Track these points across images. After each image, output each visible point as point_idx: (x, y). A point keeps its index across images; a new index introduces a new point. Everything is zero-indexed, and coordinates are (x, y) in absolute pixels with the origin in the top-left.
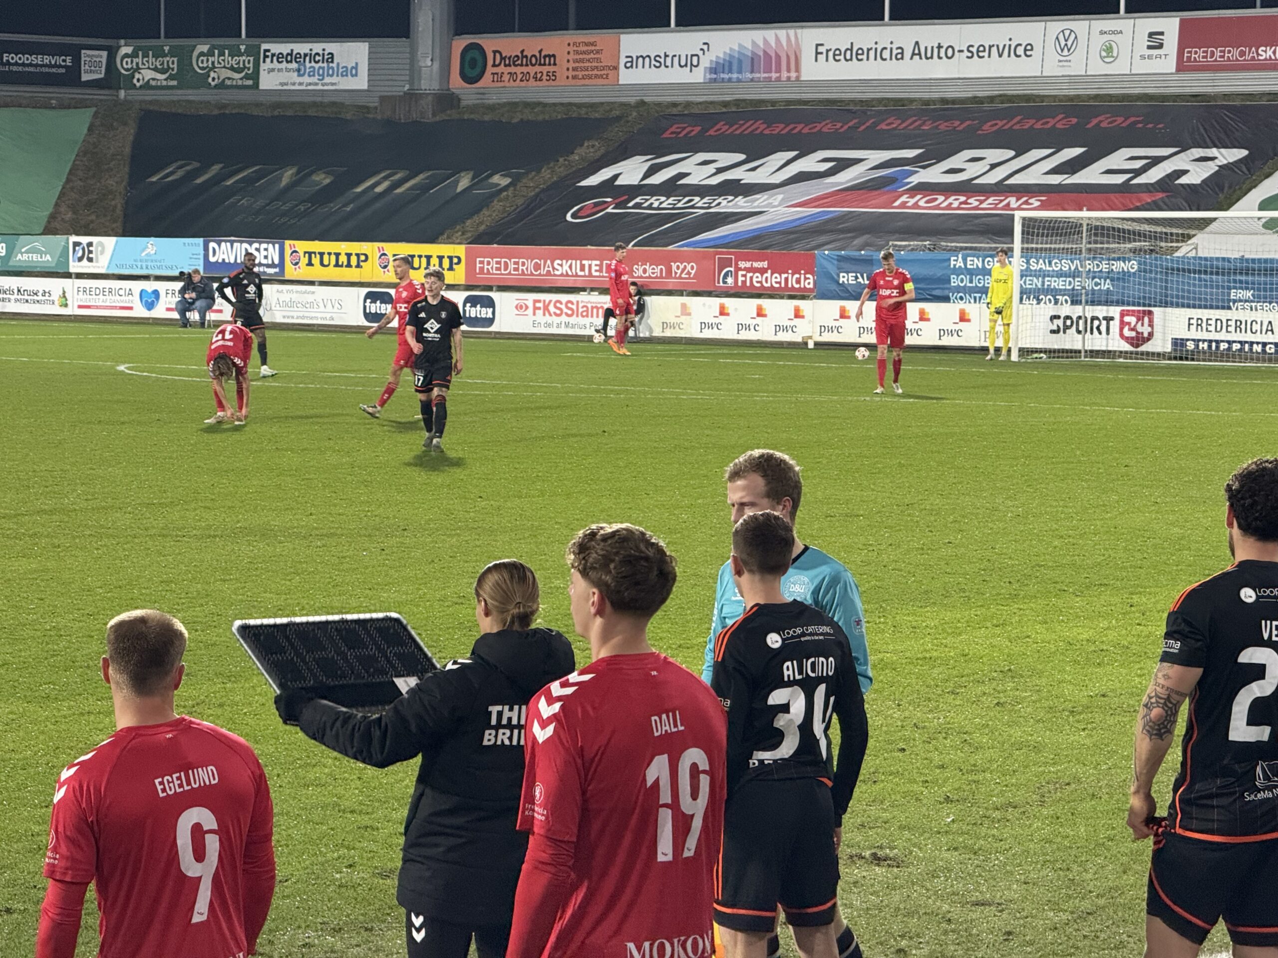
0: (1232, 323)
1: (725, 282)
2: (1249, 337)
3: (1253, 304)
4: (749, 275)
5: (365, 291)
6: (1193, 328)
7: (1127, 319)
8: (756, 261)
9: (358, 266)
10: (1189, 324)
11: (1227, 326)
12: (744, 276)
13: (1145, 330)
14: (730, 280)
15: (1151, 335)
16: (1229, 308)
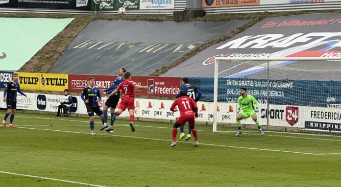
0: (327, 114)
1: (150, 92)
2: (333, 121)
3: (335, 105)
4: (159, 88)
5: (37, 94)
6: (313, 116)
7: (289, 111)
8: (161, 82)
9: (35, 83)
10: (312, 114)
11: (326, 115)
12: (157, 89)
13: (295, 117)
14: (152, 91)
15: (297, 119)
16: (326, 106)
